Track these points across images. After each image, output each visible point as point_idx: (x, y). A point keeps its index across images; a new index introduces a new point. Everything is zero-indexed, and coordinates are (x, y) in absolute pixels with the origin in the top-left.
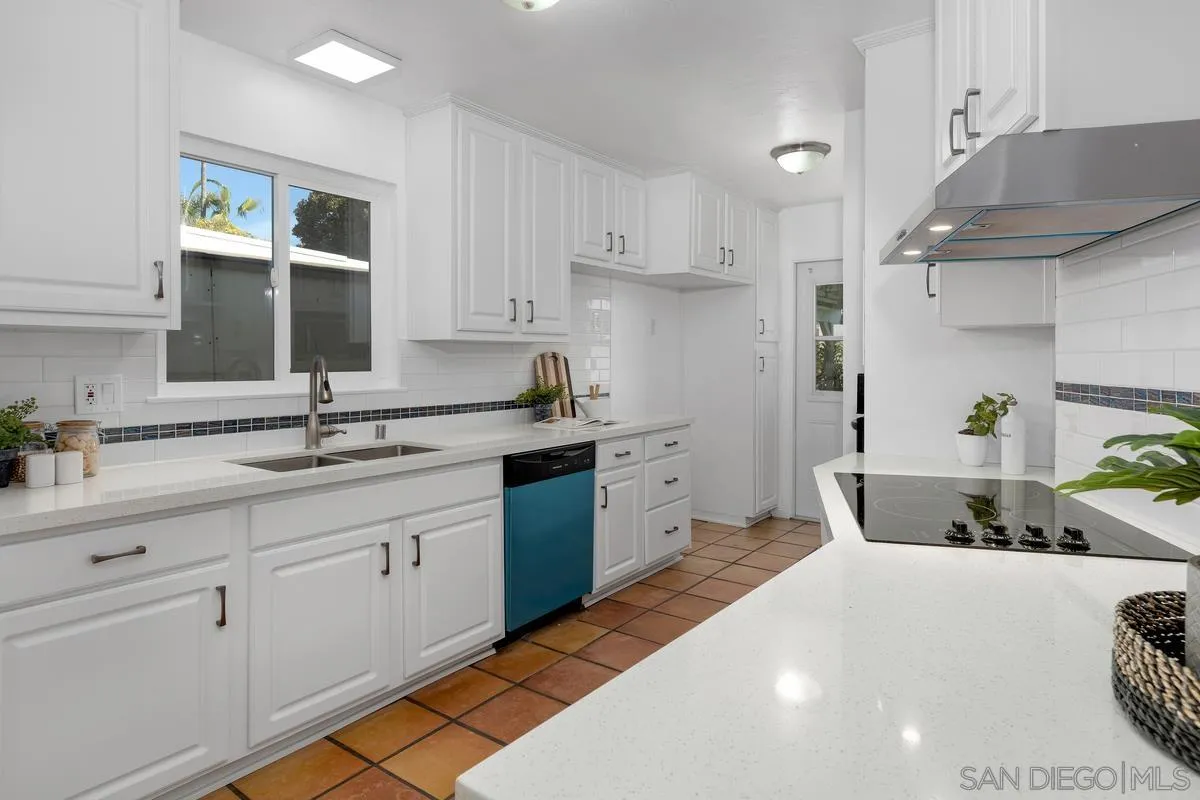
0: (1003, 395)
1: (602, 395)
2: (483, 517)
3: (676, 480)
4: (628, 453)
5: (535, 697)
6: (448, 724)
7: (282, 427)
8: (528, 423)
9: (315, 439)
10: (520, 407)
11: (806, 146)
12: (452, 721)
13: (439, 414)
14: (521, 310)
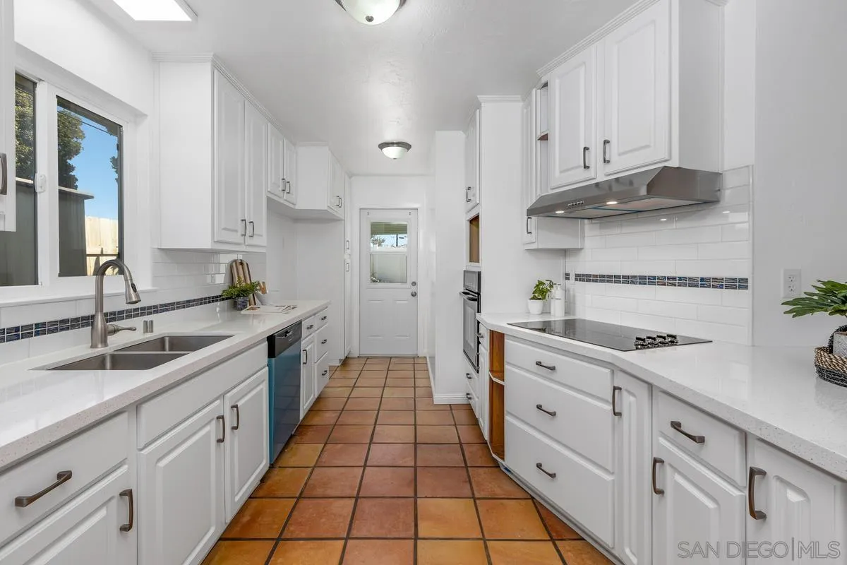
3: (326, 340)
4: (312, 326)
6: (277, 543)
7: (62, 330)
9: (101, 338)
11: (399, 144)
12: (278, 540)
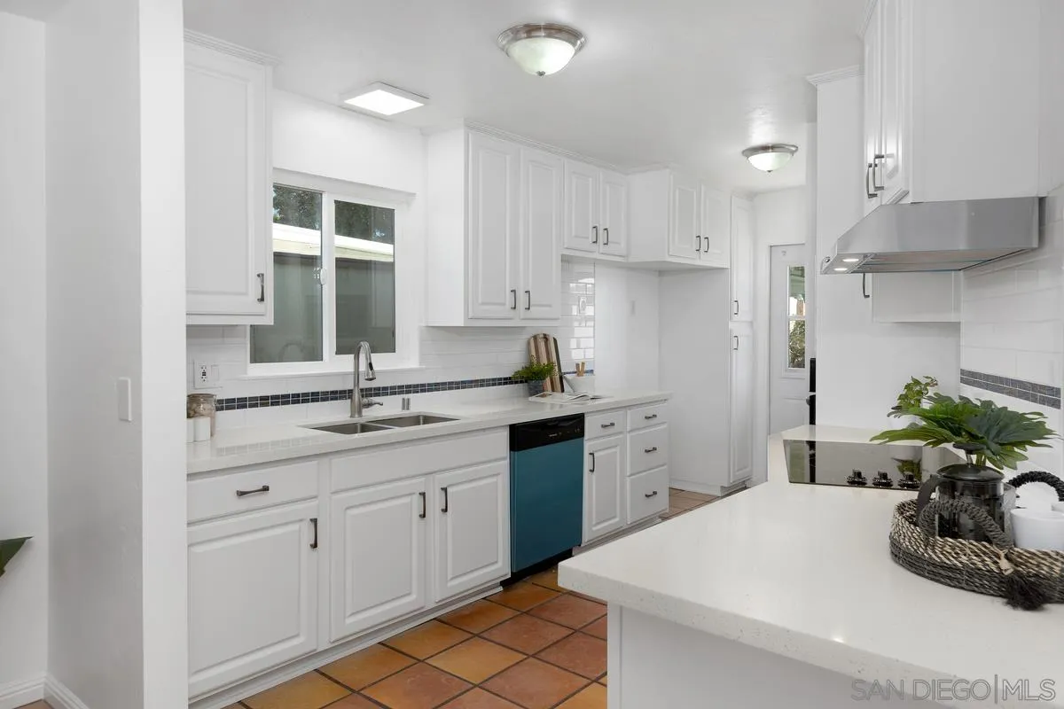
0: (927, 377)
1: (587, 372)
2: (494, 475)
3: (655, 449)
4: (612, 424)
5: (539, 622)
6: (471, 638)
7: (332, 399)
8: (524, 397)
9: (358, 409)
10: (516, 383)
11: (775, 148)
12: (475, 635)
13: (450, 388)
14: (520, 299)
